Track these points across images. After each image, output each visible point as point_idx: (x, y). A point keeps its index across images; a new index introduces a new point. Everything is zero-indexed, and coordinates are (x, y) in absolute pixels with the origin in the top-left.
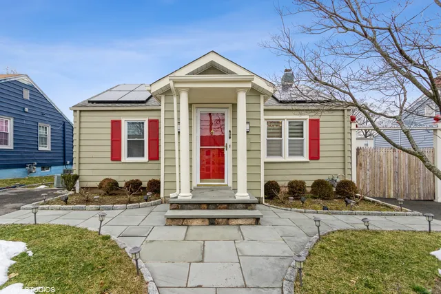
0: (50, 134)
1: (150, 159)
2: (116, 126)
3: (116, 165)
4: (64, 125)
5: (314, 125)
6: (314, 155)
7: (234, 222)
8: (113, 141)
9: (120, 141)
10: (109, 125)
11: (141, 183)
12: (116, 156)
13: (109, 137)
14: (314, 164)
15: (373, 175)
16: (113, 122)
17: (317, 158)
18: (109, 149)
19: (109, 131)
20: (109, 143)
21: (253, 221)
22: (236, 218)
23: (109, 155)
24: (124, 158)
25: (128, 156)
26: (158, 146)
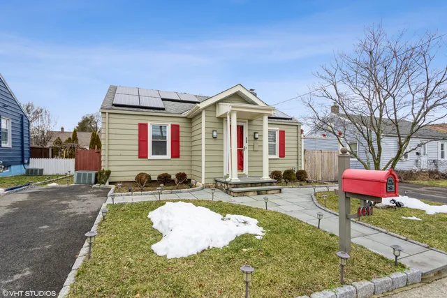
0: (11, 129)
1: (173, 156)
2: (143, 128)
3: (143, 162)
5: (282, 133)
6: (282, 155)
7: (270, 192)
8: (140, 141)
9: (147, 141)
10: (137, 127)
11: (170, 176)
12: (143, 154)
13: (137, 137)
14: (282, 160)
16: (140, 125)
17: (284, 156)
18: (137, 148)
19: (137, 132)
20: (137, 143)
21: (278, 191)
22: (271, 190)
23: (137, 153)
24: (150, 156)
25: (153, 154)
26: (179, 146)
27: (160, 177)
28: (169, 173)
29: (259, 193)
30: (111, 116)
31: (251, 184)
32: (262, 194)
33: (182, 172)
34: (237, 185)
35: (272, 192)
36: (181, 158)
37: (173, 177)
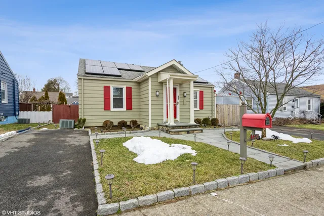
0: (7, 90)
1: (127, 109)
2: (107, 89)
3: (107, 113)
4: (14, 82)
5: (201, 93)
6: (201, 107)
7: (195, 132)
8: (105, 98)
9: (110, 98)
10: (103, 89)
12: (107, 107)
13: (103, 96)
14: (202, 111)
15: (221, 116)
16: (105, 87)
17: (202, 109)
18: (103, 103)
19: (103, 92)
20: (103, 99)
21: (201, 131)
22: (196, 130)
23: (103, 107)
24: (112, 109)
25: (114, 107)
26: (131, 102)
27: (119, 123)
28: (125, 120)
29: (188, 132)
30: (85, 81)
31: (183, 126)
32: (190, 133)
33: (134, 120)
34: (174, 127)
35: (197, 132)
36: (133, 110)
37: (128, 123)
